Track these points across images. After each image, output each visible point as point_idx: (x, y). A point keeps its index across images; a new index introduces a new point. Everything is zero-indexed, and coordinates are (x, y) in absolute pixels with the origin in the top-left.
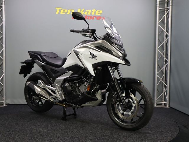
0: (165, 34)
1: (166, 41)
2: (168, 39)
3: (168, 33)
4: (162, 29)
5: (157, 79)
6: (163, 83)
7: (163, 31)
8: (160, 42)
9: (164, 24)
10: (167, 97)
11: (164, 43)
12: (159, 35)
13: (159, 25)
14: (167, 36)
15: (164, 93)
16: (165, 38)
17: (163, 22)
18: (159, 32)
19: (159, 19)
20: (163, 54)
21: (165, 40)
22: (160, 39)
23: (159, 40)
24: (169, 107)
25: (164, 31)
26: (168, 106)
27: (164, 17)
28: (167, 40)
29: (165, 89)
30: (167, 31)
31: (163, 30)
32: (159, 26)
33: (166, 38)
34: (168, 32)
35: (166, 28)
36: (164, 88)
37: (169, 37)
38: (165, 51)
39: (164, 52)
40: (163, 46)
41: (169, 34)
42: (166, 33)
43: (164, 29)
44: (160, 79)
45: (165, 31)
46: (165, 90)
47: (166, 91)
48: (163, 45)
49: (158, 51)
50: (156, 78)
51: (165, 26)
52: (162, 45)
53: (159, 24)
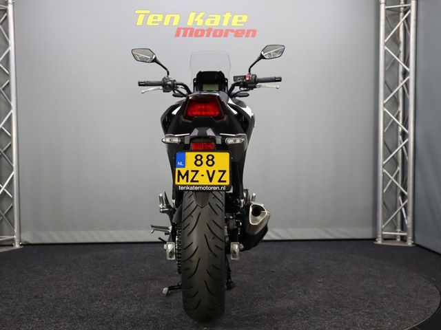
0: (401, 70)
1: (403, 86)
2: (408, 80)
3: (408, 67)
4: (393, 57)
5: (383, 177)
6: (397, 186)
7: (395, 63)
8: (389, 88)
9: (398, 44)
10: (408, 221)
11: (398, 91)
12: (386, 72)
13: (386, 48)
14: (405, 73)
15: (401, 210)
16: (401, 78)
17: (395, 39)
18: (386, 65)
19: (387, 33)
20: (397, 117)
21: (401, 84)
22: (388, 81)
23: (385, 83)
24: (413, 244)
25: (398, 63)
26: (410, 243)
27: (399, 28)
28: (405, 83)
29: (403, 202)
30: (406, 62)
31: (395, 60)
32: (386, 51)
33: (404, 79)
34: (407, 65)
35: (402, 55)
36: (400, 198)
37: (411, 77)
38: (400, 109)
39: (399, 112)
40: (395, 99)
41: (411, 70)
42: (402, 65)
43: (398, 57)
44: (390, 179)
45: (400, 61)
46: (402, 205)
47: (405, 207)
48: (396, 95)
49: (386, 110)
50: (381, 175)
51: (401, 48)
52: (393, 96)
53: (386, 44)
